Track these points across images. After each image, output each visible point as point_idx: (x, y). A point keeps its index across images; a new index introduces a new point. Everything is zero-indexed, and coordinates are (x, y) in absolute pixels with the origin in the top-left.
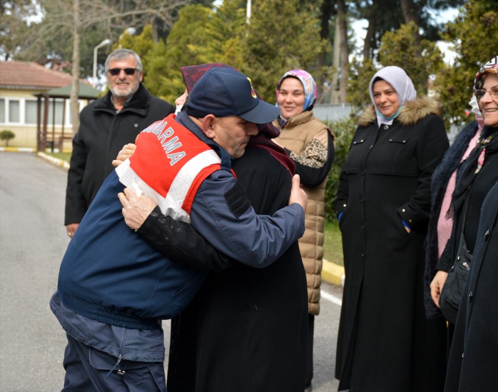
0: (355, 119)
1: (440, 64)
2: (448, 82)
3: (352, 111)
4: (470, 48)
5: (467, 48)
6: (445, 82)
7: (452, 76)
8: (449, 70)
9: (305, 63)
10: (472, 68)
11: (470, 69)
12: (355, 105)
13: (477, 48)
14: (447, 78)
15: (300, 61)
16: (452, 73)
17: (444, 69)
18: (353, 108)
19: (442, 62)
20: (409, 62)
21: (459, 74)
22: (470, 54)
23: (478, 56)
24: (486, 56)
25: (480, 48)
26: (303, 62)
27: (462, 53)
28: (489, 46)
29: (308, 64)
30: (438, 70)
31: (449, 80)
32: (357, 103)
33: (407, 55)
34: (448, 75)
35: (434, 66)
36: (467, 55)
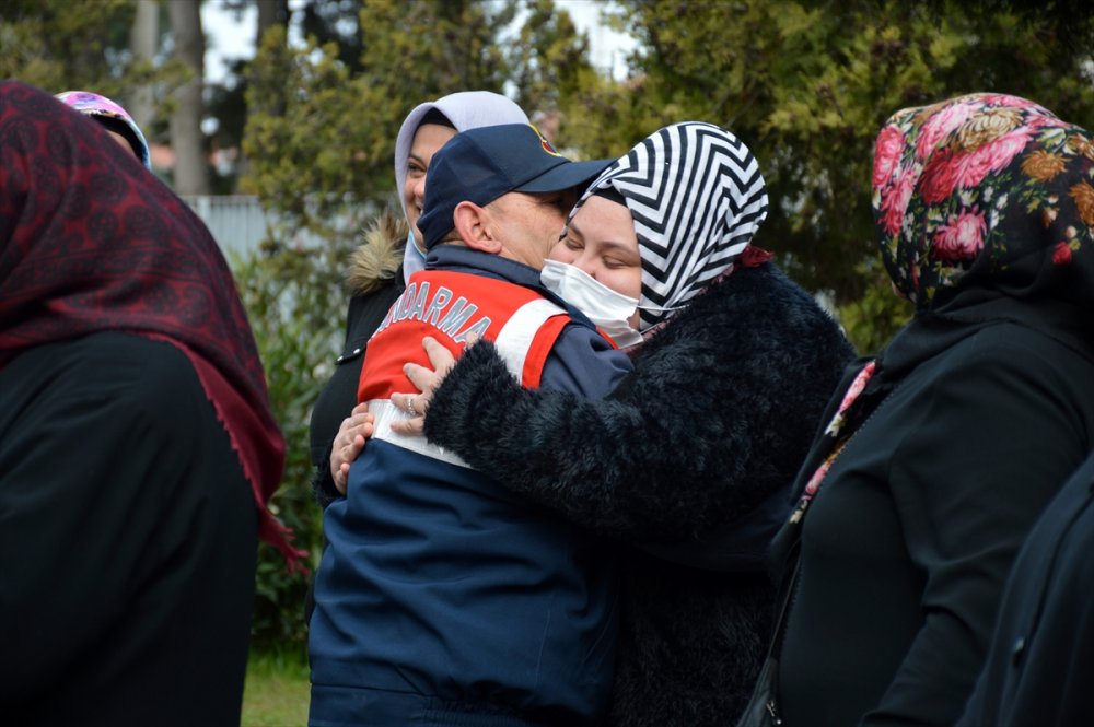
0: (281, 258)
1: (581, 75)
2: (613, 141)
3: (270, 232)
4: (681, 24)
5: (670, 22)
6: (601, 140)
7: (622, 117)
8: (614, 97)
9: (66, 43)
10: (689, 94)
11: (679, 96)
12: (284, 208)
13: (702, 25)
14: (607, 127)
15: (45, 36)
16: (623, 107)
17: (595, 96)
18: (274, 218)
19: (587, 66)
20: (469, 59)
21: (648, 113)
22: (681, 44)
23: (708, 53)
24: (733, 54)
25: (712, 24)
26: (56, 39)
27: (653, 40)
28: (743, 20)
29: (77, 46)
30: (575, 96)
31: (615, 132)
32: (289, 202)
33: (464, 32)
34: (611, 117)
35: (560, 81)
36: (673, 46)
